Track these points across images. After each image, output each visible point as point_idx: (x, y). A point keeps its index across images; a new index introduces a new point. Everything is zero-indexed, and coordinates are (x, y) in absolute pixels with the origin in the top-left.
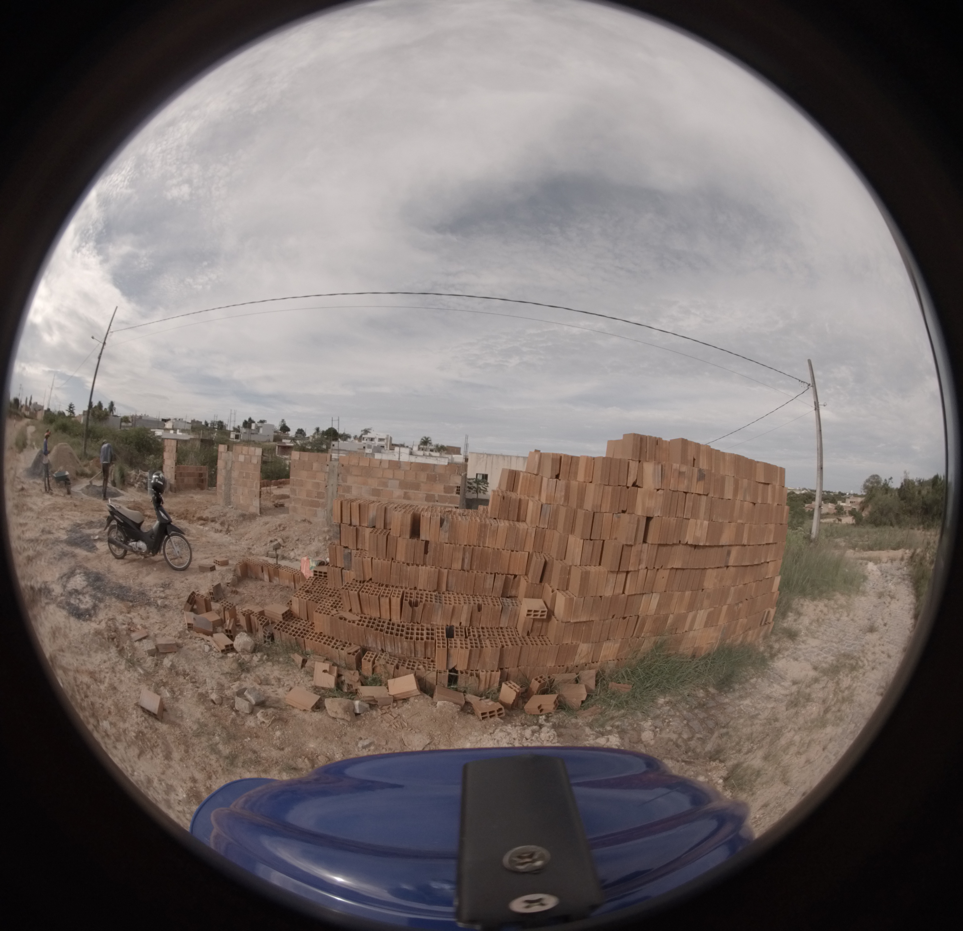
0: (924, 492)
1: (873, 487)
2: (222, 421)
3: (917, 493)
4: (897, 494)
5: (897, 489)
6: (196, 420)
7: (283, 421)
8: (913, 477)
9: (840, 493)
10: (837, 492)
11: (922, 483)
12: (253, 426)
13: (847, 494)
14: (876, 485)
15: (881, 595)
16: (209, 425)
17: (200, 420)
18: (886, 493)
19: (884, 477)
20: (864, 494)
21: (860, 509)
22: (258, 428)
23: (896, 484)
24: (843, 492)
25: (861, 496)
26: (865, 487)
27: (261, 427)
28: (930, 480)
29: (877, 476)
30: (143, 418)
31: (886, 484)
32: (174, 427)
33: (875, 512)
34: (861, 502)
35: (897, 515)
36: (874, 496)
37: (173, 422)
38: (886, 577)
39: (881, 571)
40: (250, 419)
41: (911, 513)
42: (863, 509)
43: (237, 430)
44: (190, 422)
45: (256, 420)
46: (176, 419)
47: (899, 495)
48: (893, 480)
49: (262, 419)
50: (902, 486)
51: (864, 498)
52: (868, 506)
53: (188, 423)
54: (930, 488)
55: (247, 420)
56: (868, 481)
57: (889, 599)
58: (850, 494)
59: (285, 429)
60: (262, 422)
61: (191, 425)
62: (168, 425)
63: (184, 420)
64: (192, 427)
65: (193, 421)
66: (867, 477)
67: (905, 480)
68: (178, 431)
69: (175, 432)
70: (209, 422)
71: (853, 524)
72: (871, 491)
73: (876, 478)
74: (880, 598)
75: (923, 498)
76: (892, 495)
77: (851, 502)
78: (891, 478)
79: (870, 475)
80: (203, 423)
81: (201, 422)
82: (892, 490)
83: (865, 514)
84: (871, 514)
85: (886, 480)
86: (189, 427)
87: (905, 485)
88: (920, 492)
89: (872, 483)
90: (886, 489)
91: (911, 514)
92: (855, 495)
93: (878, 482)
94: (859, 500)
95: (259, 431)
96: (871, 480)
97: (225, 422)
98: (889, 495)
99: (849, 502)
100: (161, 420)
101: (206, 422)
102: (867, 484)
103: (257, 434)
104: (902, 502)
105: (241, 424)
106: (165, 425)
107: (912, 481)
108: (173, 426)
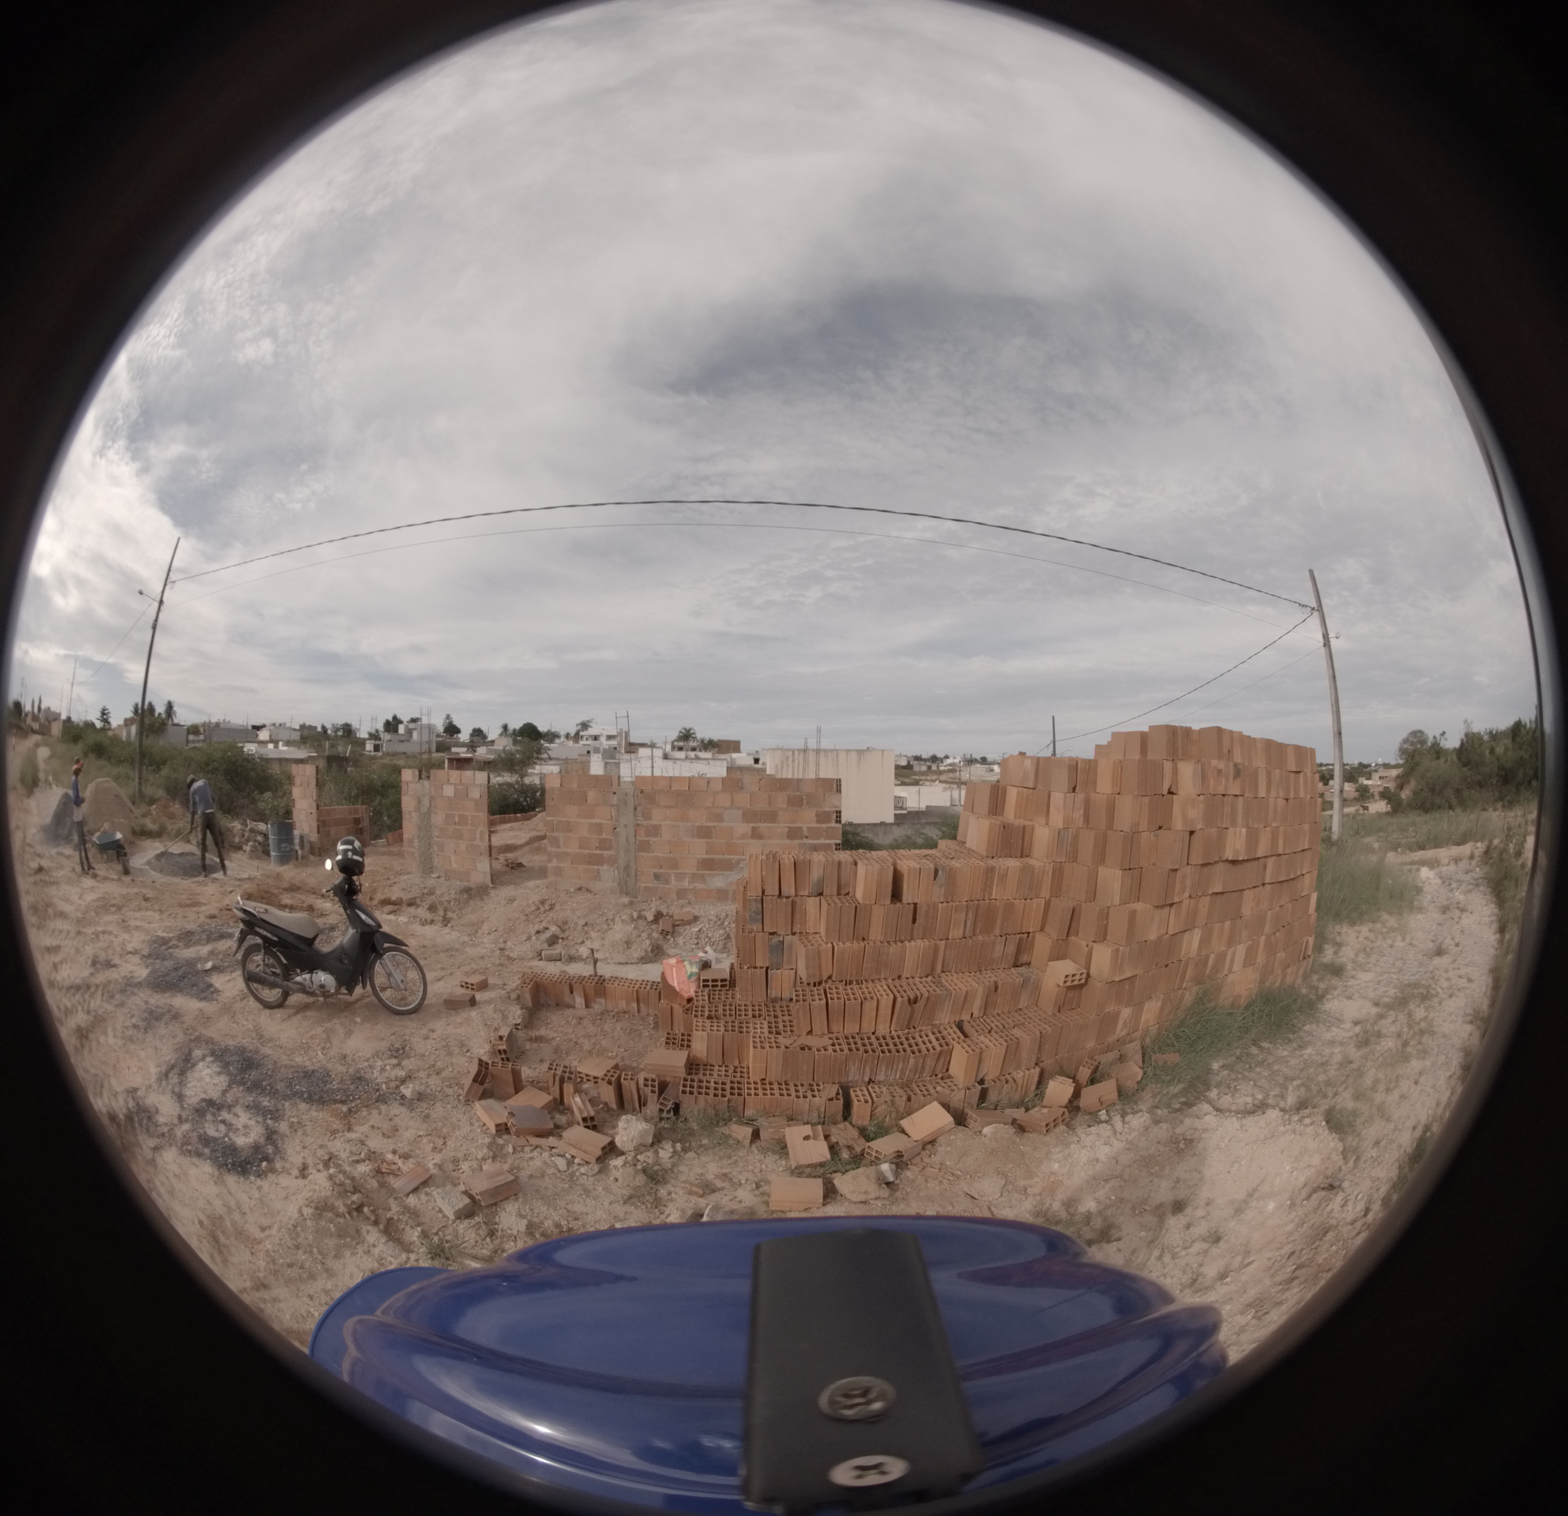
0: (1500, 750)
1: (1414, 751)
2: (349, 722)
3: (1487, 752)
4: (1455, 757)
5: (1455, 749)
6: (307, 724)
7: (448, 717)
8: (1481, 727)
9: (1360, 764)
10: (1356, 763)
11: (1494, 736)
12: (401, 729)
13: (1373, 765)
14: (1419, 746)
15: (1445, 910)
16: (329, 732)
17: (313, 724)
18: (1438, 758)
19: (1431, 733)
20: (1401, 762)
21: (1397, 788)
22: (409, 732)
23: (1452, 742)
24: (1365, 762)
25: (1396, 766)
26: (1403, 751)
27: (415, 729)
28: (1508, 729)
29: (1420, 732)
30: (222, 726)
31: (1436, 744)
32: (273, 738)
33: (1422, 790)
34: (1398, 777)
35: (1458, 791)
36: (1417, 764)
37: (270, 730)
38: (1450, 885)
39: (1441, 878)
40: (395, 718)
41: (1481, 785)
42: (1401, 787)
43: (374, 736)
44: (298, 727)
45: (405, 717)
46: (274, 725)
47: (1459, 758)
48: (1446, 736)
49: (415, 716)
50: (1462, 744)
51: (1401, 769)
52: (1409, 782)
53: (295, 730)
54: (1508, 741)
55: (390, 719)
56: (1405, 741)
57: (1458, 913)
58: (1377, 765)
59: (452, 729)
60: (414, 721)
61: (299, 734)
62: (263, 735)
63: (288, 725)
64: (302, 737)
65: (303, 727)
66: (1404, 735)
67: (1467, 735)
68: (281, 743)
69: (276, 747)
70: (328, 726)
71: (1387, 813)
72: (1413, 756)
73: (1419, 735)
74: (1444, 913)
75: (1498, 759)
76: (1446, 761)
77: (1380, 778)
78: (1443, 733)
79: (1409, 732)
80: (319, 729)
81: (316, 728)
82: (1446, 752)
83: (1405, 794)
84: (1416, 793)
85: (1435, 737)
86: (296, 736)
87: (1467, 742)
88: (1492, 751)
89: (1412, 744)
90: (1437, 751)
91: (1481, 787)
92: (1387, 766)
93: (1423, 742)
94: (1394, 773)
95: (411, 736)
96: (1411, 739)
97: (355, 725)
98: (1442, 760)
99: (1377, 778)
100: (250, 728)
101: (323, 727)
102: (1405, 746)
103: (408, 741)
104: (1465, 769)
105: (380, 726)
106: (257, 735)
107: (1479, 733)
108: (271, 736)
